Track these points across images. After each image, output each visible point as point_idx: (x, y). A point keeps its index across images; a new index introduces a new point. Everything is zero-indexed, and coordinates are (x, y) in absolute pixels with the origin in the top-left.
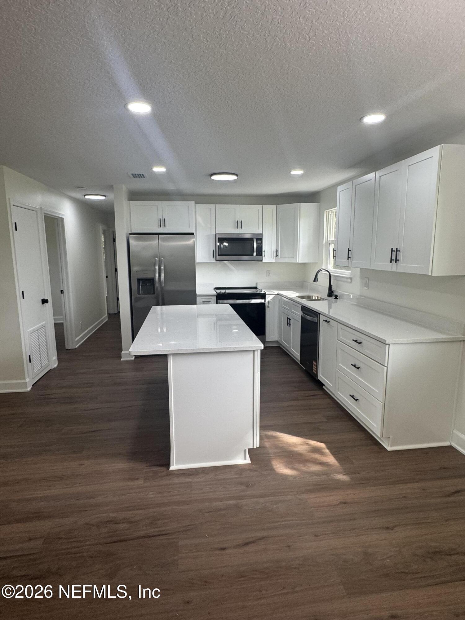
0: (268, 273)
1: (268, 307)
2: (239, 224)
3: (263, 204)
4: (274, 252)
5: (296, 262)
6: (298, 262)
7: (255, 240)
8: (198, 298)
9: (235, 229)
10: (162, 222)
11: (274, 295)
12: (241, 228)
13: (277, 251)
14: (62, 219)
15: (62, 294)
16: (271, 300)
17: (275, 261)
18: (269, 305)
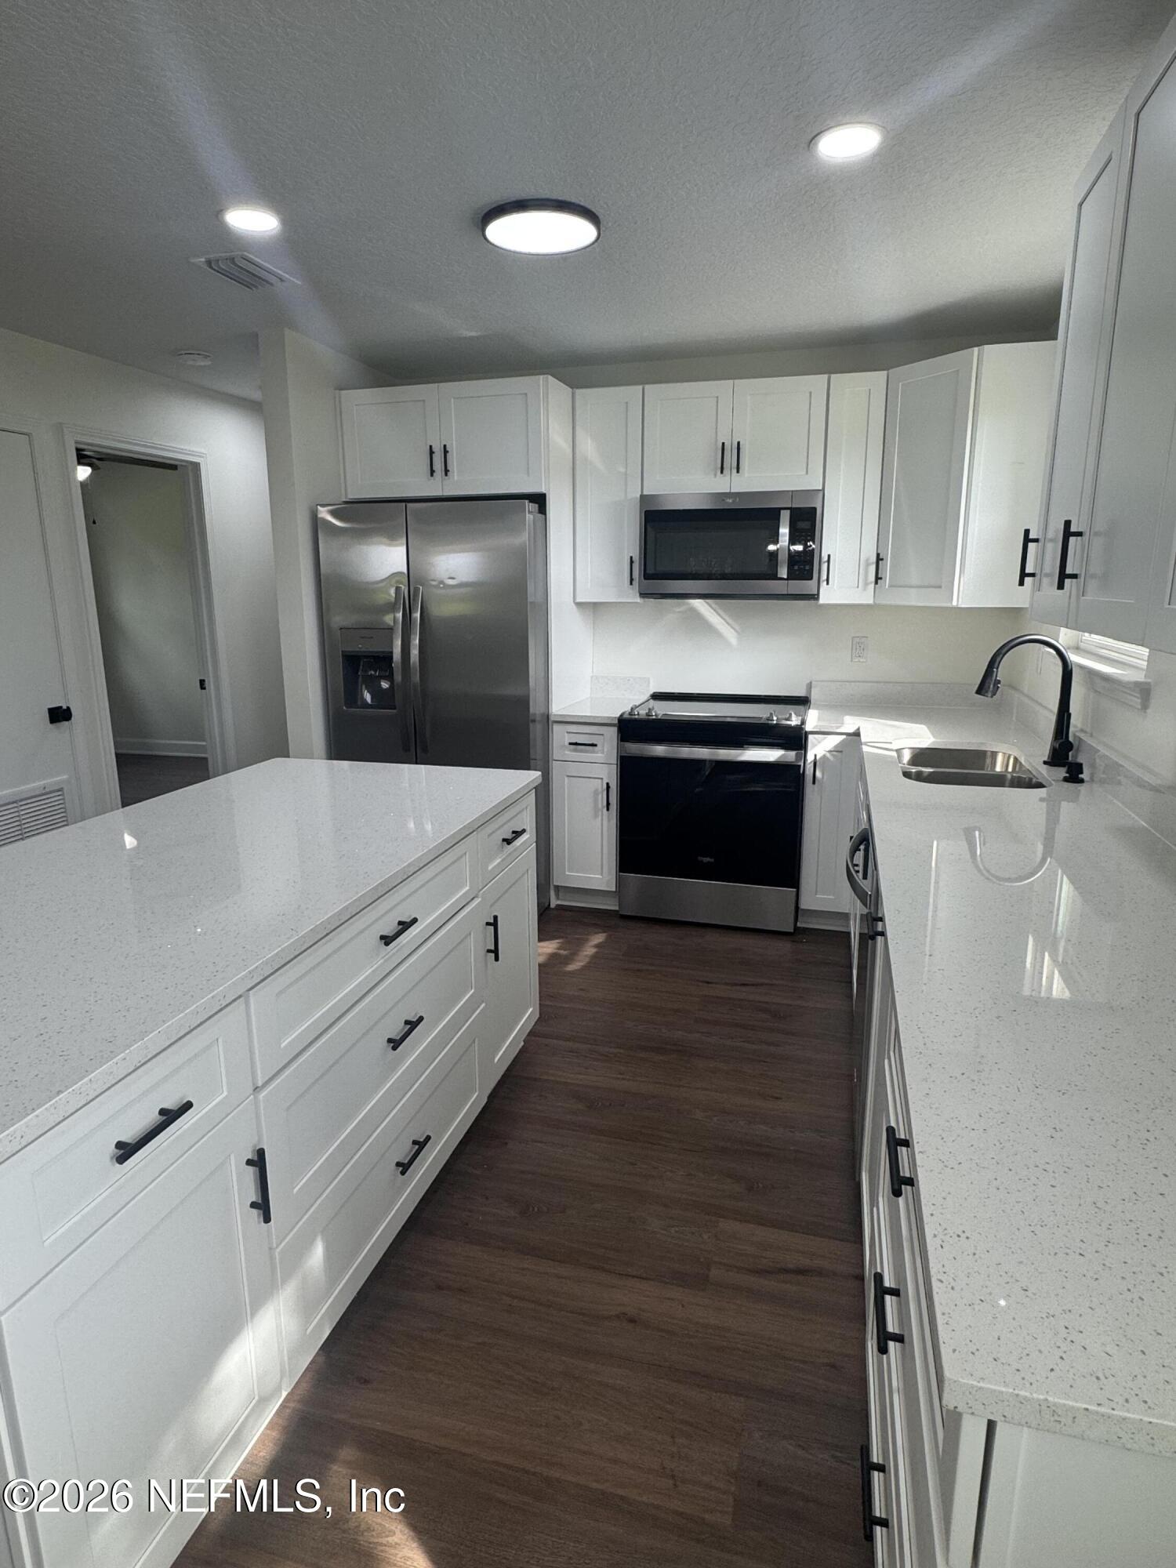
0: (859, 646)
1: (814, 783)
2: (729, 457)
3: (831, 371)
4: (868, 564)
5: (949, 605)
6: (954, 603)
7: (785, 517)
8: (556, 728)
9: (715, 475)
10: (438, 460)
11: (844, 737)
12: (738, 472)
13: (879, 559)
14: (196, 466)
15: (203, 691)
16: (828, 755)
17: (871, 602)
18: (818, 774)
